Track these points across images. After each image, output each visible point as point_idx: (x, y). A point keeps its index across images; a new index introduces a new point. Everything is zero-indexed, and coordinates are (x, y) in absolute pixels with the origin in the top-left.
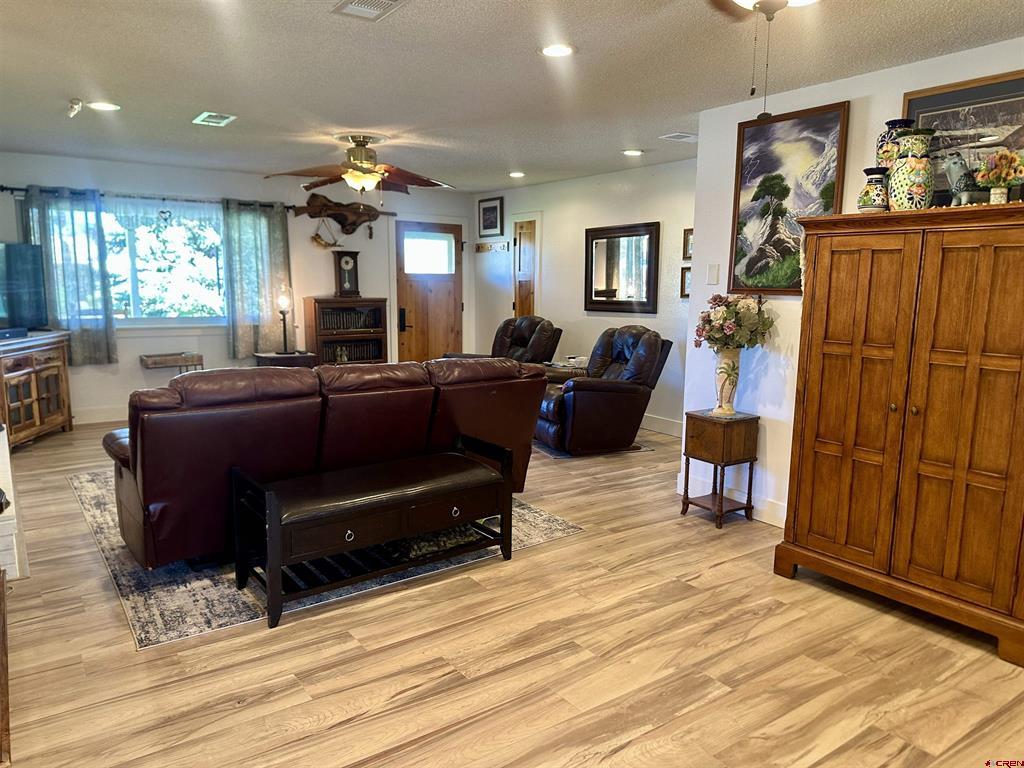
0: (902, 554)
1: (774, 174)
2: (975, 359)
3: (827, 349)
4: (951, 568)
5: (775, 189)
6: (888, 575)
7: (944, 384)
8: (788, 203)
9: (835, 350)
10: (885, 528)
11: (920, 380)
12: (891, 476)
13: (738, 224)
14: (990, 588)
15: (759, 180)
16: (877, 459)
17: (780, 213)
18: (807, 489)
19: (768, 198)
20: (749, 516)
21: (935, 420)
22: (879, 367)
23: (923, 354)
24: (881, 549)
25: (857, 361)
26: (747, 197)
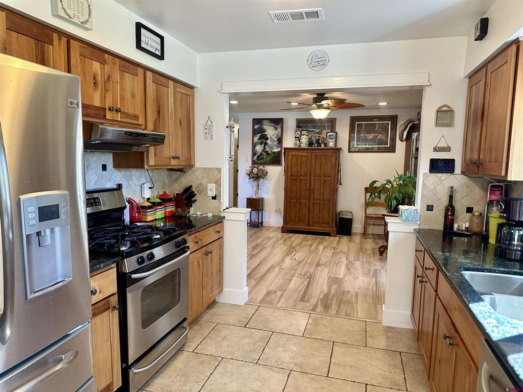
0: (311, 221)
1: (264, 134)
2: (323, 178)
3: (291, 177)
4: (321, 222)
5: (264, 138)
6: (308, 226)
7: (317, 183)
8: (268, 141)
9: (293, 178)
10: (307, 216)
11: (312, 183)
12: (308, 204)
13: (254, 146)
14: (328, 223)
15: (260, 134)
16: (304, 201)
17: (266, 144)
18: (288, 211)
19: (262, 140)
20: (262, 225)
21: (315, 191)
22: (304, 181)
23: (313, 177)
24: (306, 220)
25: (299, 180)
26: (256, 139)
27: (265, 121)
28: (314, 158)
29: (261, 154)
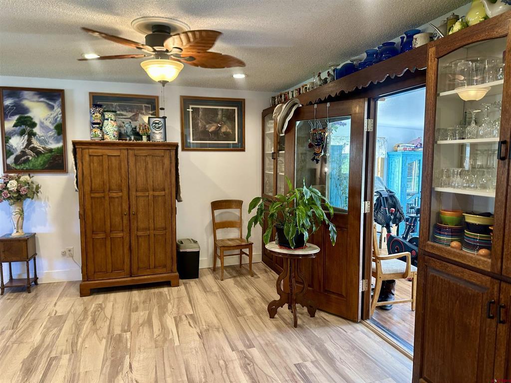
0: (135, 267)
1: (26, 115)
2: (151, 193)
3: (93, 195)
4: (152, 266)
5: (27, 123)
6: (131, 276)
7: (142, 202)
8: (36, 130)
9: (97, 195)
10: (127, 260)
11: (133, 202)
12: (127, 239)
13: (6, 138)
14: (165, 266)
15: (16, 117)
16: (121, 235)
17: (32, 134)
18: (91, 255)
19: (23, 127)
20: (36, 284)
21: (140, 216)
22: (117, 200)
23: (133, 193)
24: (127, 267)
25: (107, 198)
26: (9, 125)
27: (26, 92)
28: (132, 160)
29: (23, 153)
